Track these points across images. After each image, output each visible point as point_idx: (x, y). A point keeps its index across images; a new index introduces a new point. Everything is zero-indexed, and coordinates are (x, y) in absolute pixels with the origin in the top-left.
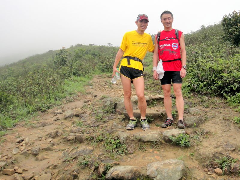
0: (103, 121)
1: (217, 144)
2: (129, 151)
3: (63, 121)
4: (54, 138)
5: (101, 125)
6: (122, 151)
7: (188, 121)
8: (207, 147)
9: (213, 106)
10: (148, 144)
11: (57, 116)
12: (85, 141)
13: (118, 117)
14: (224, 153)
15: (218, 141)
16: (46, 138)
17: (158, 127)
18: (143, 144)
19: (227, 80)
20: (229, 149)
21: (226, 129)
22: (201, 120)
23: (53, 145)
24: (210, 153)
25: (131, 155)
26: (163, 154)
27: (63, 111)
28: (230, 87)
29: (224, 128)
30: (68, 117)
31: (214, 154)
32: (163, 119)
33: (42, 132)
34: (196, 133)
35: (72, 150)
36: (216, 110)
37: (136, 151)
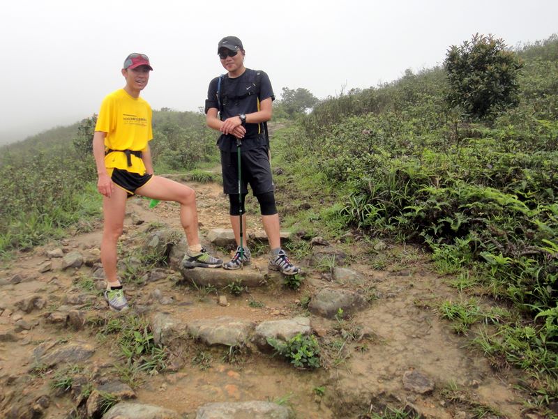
0: (136, 282)
1: (387, 369)
2: (170, 364)
3: (56, 276)
4: (28, 312)
5: (129, 291)
6: (153, 363)
7: (326, 301)
8: (361, 375)
9: (395, 266)
10: (217, 352)
11: (48, 263)
12: (85, 327)
13: (170, 276)
14: (402, 397)
15: (392, 363)
16: (13, 310)
17: (253, 310)
18: (205, 350)
19: (438, 204)
20: (417, 388)
21: (417, 332)
22: (358, 302)
23: (22, 328)
24: (364, 393)
25: (171, 375)
26: (248, 381)
27: (65, 251)
28: (444, 222)
29: (413, 329)
30: (70, 266)
31: (374, 396)
32: (268, 290)
33: (8, 297)
34: (340, 333)
35: (54, 346)
36: (401, 277)
37: (187, 366)
